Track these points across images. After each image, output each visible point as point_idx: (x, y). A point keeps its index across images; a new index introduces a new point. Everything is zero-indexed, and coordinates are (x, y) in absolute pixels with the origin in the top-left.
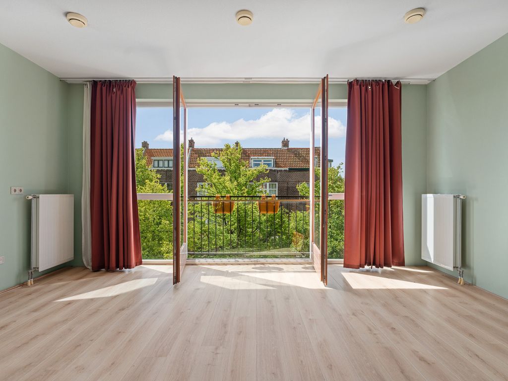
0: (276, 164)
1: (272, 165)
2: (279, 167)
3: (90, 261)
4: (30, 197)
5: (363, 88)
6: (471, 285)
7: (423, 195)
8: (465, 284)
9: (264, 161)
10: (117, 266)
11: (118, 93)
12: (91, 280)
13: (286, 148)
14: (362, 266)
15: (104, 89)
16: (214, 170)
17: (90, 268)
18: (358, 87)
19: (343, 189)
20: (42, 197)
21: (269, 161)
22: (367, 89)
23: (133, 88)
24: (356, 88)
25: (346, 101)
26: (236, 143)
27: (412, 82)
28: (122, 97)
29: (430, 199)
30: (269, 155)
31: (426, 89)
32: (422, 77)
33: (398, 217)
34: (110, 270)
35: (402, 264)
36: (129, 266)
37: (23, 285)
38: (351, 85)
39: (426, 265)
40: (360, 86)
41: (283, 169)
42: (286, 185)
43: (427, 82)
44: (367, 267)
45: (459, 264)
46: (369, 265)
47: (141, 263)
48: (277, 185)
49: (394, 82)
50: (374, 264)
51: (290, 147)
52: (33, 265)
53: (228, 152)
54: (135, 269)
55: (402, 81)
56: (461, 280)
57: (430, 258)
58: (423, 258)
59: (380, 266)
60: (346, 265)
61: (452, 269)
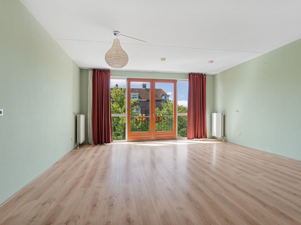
0: (140, 98)
1: (137, 98)
2: (141, 99)
5: (194, 76)
6: (226, 141)
7: (213, 114)
8: (224, 141)
9: (133, 95)
11: (105, 75)
12: (91, 149)
13: (145, 89)
14: (193, 139)
15: (99, 72)
17: (93, 144)
21: (136, 96)
23: (110, 73)
24: (192, 76)
25: (188, 79)
26: (116, 85)
27: (209, 74)
28: (106, 76)
29: (214, 115)
30: (135, 92)
31: (214, 76)
32: (213, 73)
33: (205, 122)
35: (206, 137)
38: (190, 74)
39: (213, 138)
41: (143, 100)
42: (145, 109)
43: (214, 74)
45: (223, 135)
46: (196, 138)
47: (112, 142)
48: (140, 109)
49: (204, 74)
50: (197, 138)
51: (147, 88)
52: (78, 142)
54: (111, 144)
55: (206, 74)
56: (223, 140)
57: (215, 135)
58: (213, 135)
59: (199, 138)
60: (188, 139)
61: (221, 137)
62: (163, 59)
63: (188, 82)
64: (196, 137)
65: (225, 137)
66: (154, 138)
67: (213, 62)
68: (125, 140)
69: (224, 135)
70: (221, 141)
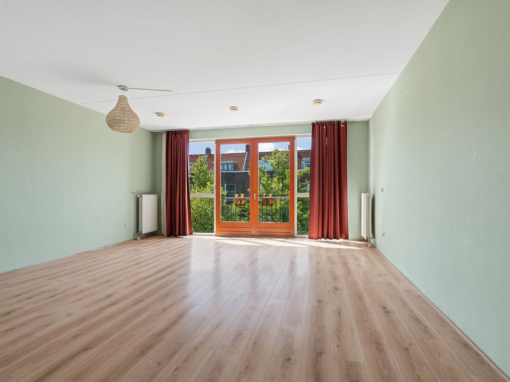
3: (166, 231)
4: (139, 196)
5: (321, 127)
7: (362, 194)
10: (180, 235)
11: (180, 138)
14: (318, 238)
15: (173, 136)
16: (264, 172)
17: (165, 235)
18: (318, 126)
19: (308, 190)
20: (144, 196)
22: (323, 128)
23: (188, 134)
25: (311, 134)
27: (356, 120)
28: (182, 140)
34: (175, 236)
35: (347, 238)
36: (185, 234)
37: (136, 239)
38: (313, 125)
40: (319, 125)
44: (323, 240)
45: (369, 236)
47: (192, 234)
49: (343, 121)
50: (328, 237)
52: (140, 231)
53: (276, 156)
54: (188, 237)
55: (348, 121)
56: (369, 245)
58: (362, 234)
59: (331, 239)
60: (310, 238)
62: (234, 108)
63: (311, 138)
66: (257, 233)
67: (322, 103)
68: (213, 232)
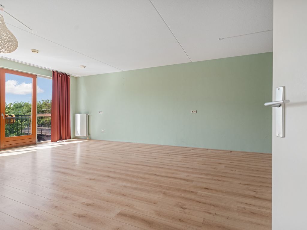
6: (90, 139)
22: (59, 76)
24: (56, 74)
25: (52, 77)
27: (73, 76)
29: (78, 115)
31: (76, 78)
32: (77, 76)
33: (69, 122)
35: (70, 138)
38: (54, 72)
39: (76, 138)
46: (60, 140)
49: (68, 74)
55: (70, 75)
56: (88, 138)
57: (78, 135)
58: (76, 135)
59: (64, 140)
61: (86, 136)
62: (36, 51)
64: (61, 138)
65: (89, 136)
66: (4, 147)
67: (86, 67)
69: (88, 134)
70: (86, 139)
